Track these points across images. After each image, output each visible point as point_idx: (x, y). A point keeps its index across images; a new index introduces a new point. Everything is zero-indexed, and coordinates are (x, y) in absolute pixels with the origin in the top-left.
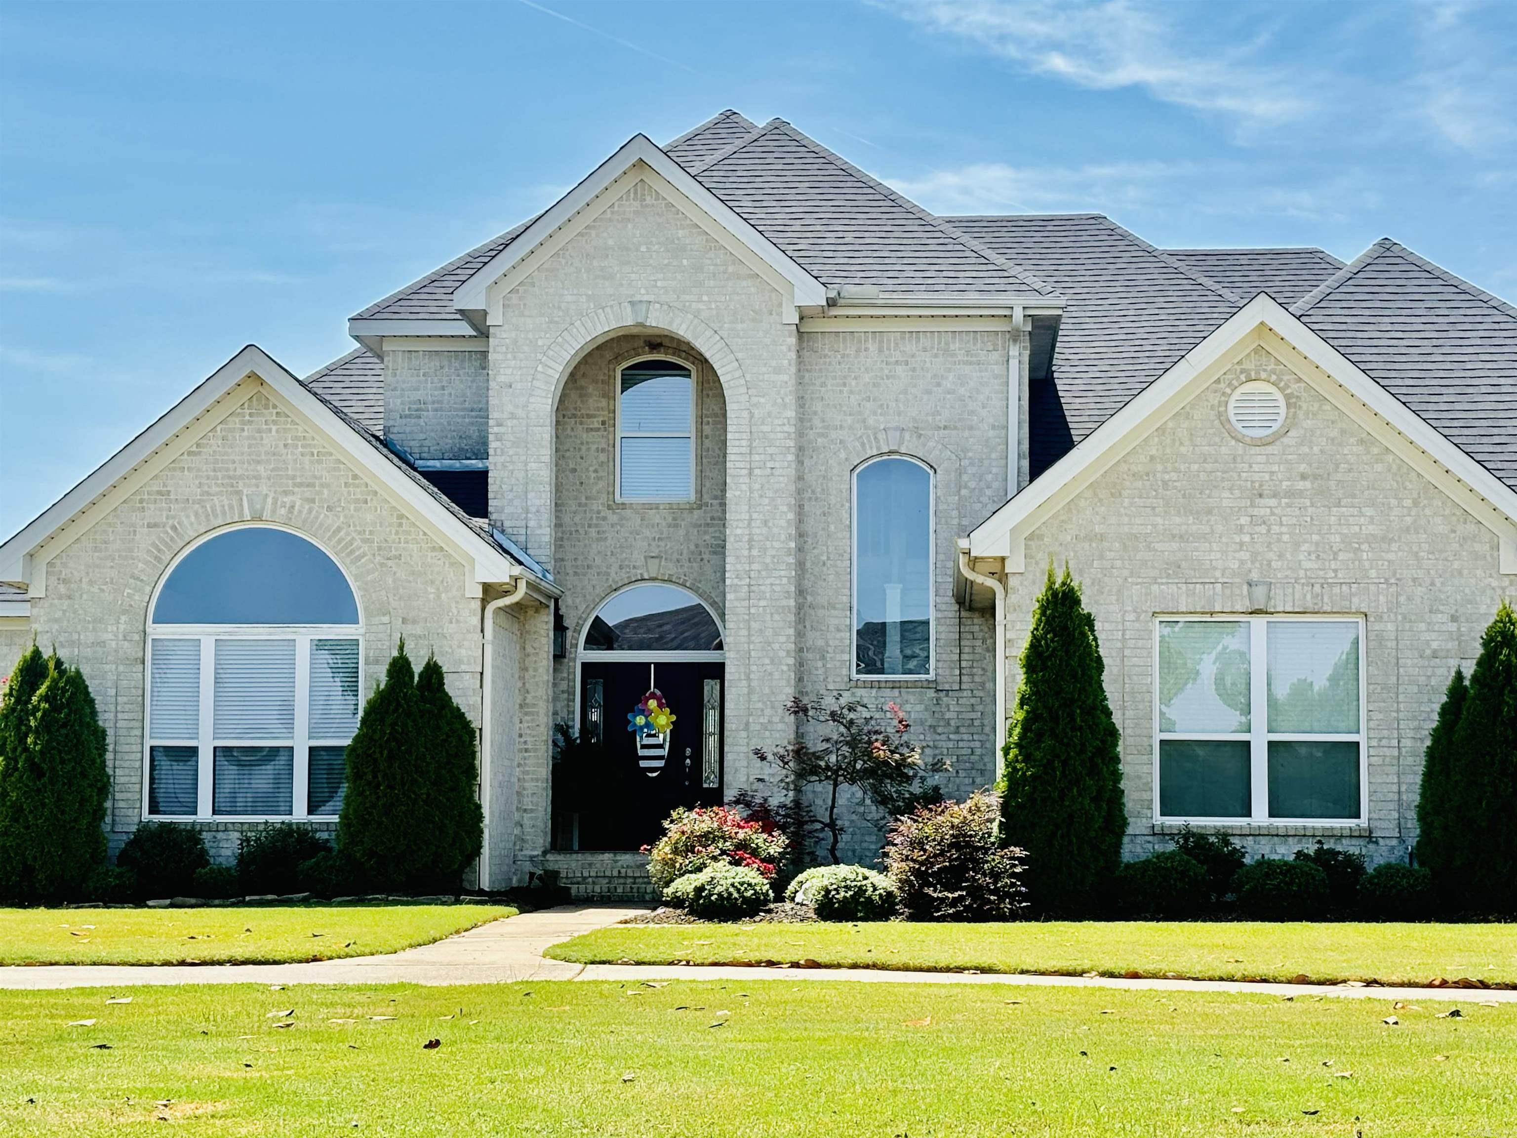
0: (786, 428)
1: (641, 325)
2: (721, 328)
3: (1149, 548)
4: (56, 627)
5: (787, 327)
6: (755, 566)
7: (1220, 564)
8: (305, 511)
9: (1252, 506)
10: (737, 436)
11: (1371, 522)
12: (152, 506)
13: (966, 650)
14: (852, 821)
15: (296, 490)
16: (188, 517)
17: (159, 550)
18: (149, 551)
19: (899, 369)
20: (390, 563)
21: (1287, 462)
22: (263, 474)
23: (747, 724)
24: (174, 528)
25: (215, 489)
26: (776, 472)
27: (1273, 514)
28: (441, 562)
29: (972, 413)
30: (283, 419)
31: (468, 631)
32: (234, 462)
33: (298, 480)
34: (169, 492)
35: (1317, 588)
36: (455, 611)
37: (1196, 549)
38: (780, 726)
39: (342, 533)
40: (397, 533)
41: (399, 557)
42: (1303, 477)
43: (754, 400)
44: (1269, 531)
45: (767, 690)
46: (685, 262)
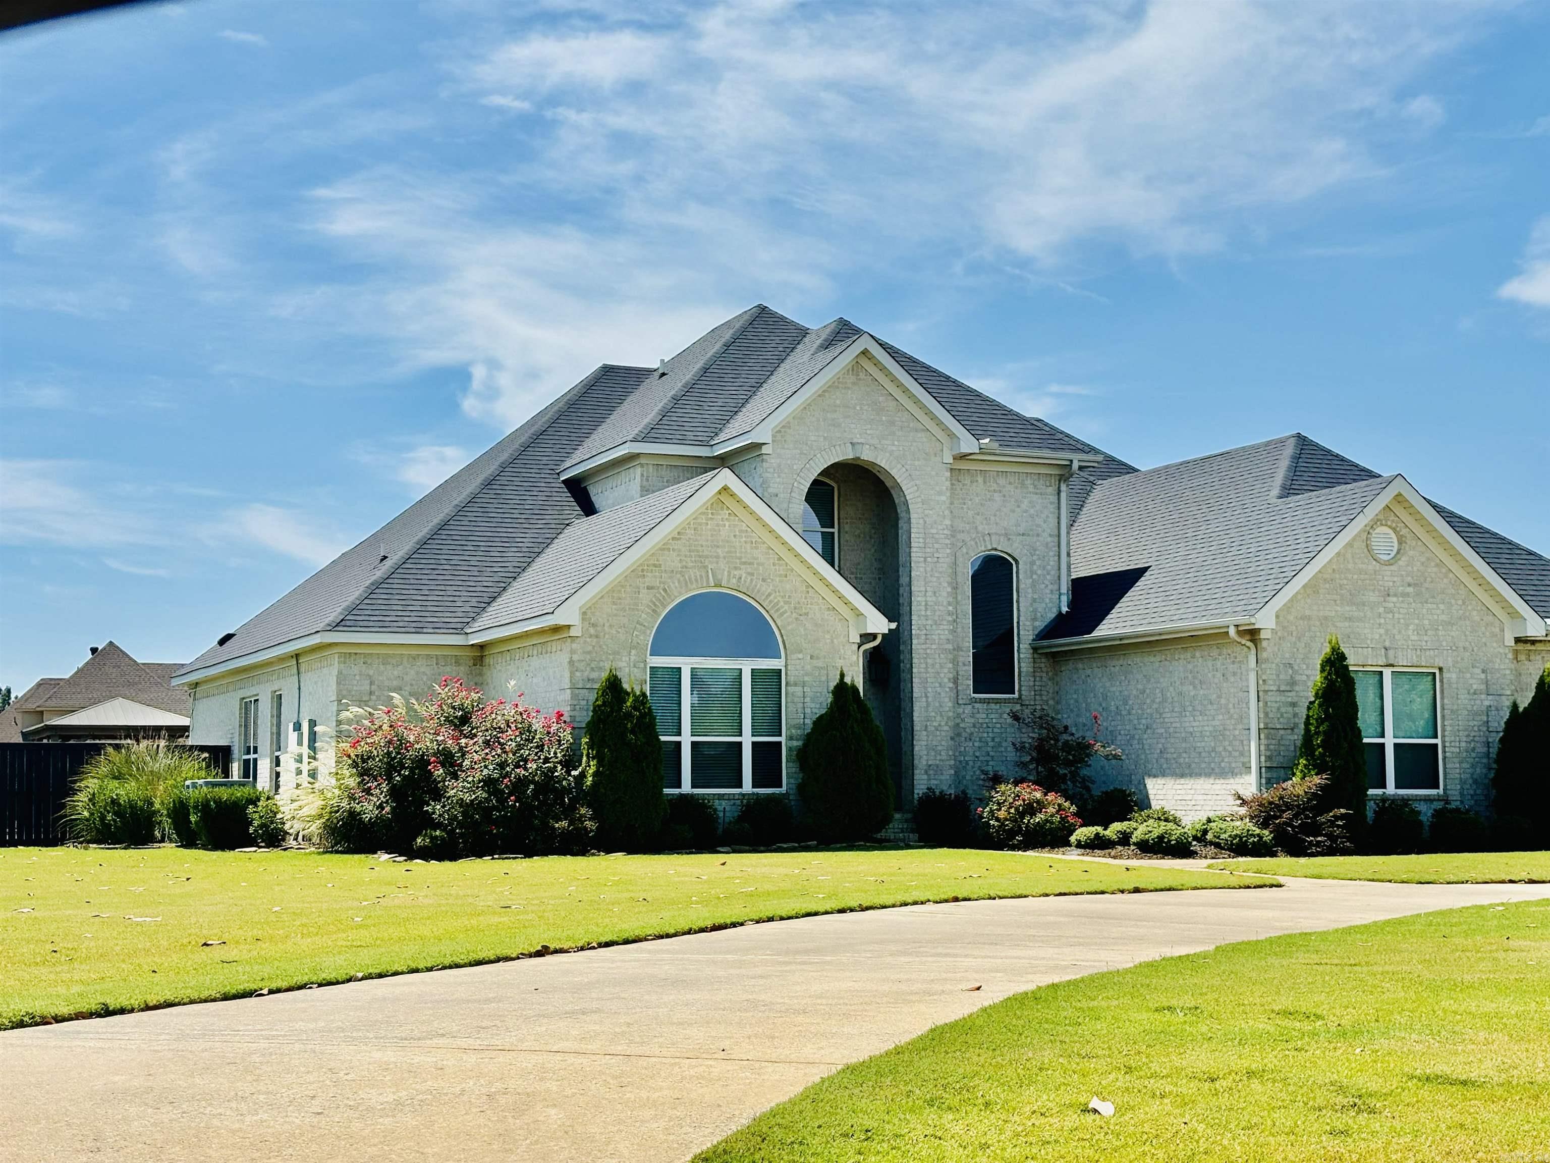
0: (945, 532)
1: (859, 458)
2: (906, 464)
4: (588, 657)
5: (946, 465)
6: (929, 622)
7: (1370, 636)
8: (749, 580)
9: (1384, 601)
10: (917, 535)
11: (1443, 613)
13: (1038, 679)
14: (974, 790)
15: (742, 567)
16: (674, 583)
17: (655, 605)
18: (648, 606)
19: (996, 495)
20: (802, 618)
21: (1402, 576)
22: (721, 555)
23: (926, 726)
24: (665, 590)
25: (691, 564)
26: (941, 560)
27: (1395, 606)
28: (832, 618)
29: (1038, 526)
30: (732, 518)
31: (851, 665)
32: (702, 546)
33: (743, 560)
34: (660, 565)
36: (842, 652)
37: (1358, 627)
38: (946, 728)
39: (772, 597)
40: (806, 598)
41: (807, 614)
42: (1409, 585)
43: (926, 512)
44: (1393, 617)
45: (937, 704)
46: (884, 418)
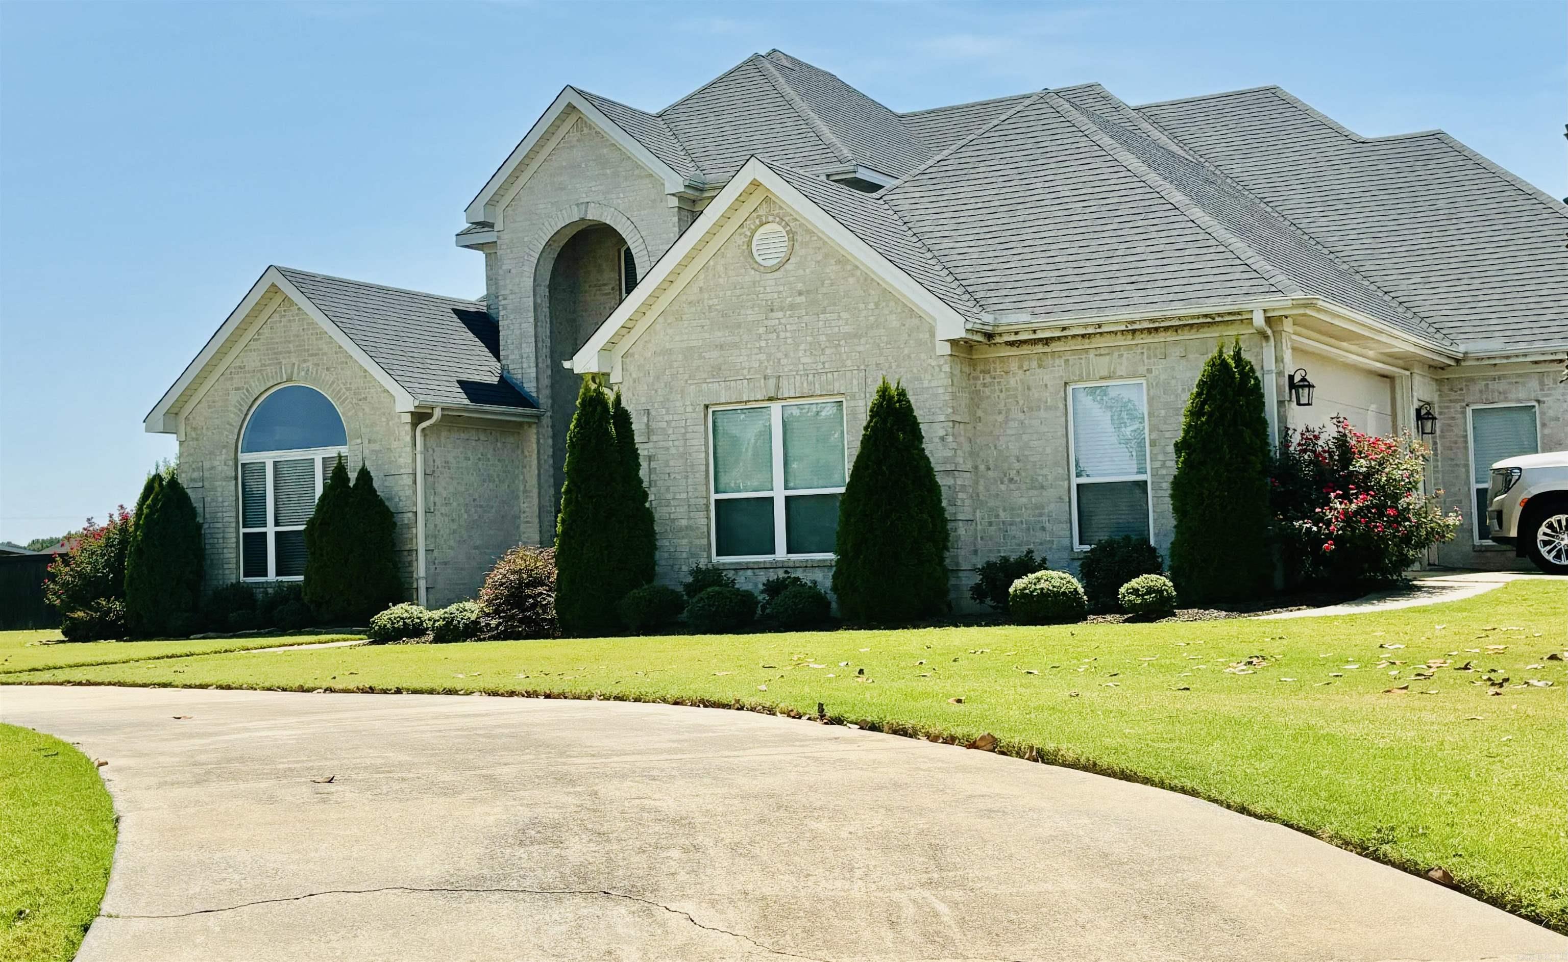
1: (584, 219)
2: (631, 216)
3: (701, 357)
5: (672, 210)
7: (746, 365)
8: (315, 372)
9: (766, 319)
11: (847, 324)
12: (236, 376)
15: (310, 359)
16: (255, 383)
17: (241, 405)
18: (236, 406)
20: (360, 403)
21: (789, 283)
22: (293, 350)
24: (247, 390)
25: (268, 362)
27: (780, 324)
28: (387, 400)
31: (407, 446)
33: (310, 352)
35: (811, 377)
36: (397, 433)
37: (731, 355)
39: (336, 385)
41: (365, 399)
42: (800, 294)
44: (778, 337)
46: (608, 171)
